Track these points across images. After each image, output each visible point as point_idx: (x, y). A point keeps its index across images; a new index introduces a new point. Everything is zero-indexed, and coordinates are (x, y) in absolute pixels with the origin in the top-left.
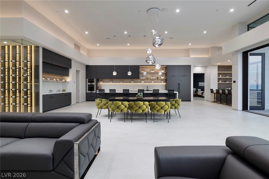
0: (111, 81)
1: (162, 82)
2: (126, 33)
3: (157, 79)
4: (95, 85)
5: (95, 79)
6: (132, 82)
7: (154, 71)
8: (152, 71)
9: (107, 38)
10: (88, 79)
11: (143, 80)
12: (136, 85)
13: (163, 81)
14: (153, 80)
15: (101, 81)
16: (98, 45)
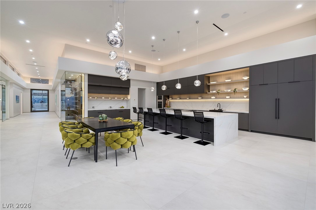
0: (178, 98)
1: (245, 97)
2: (153, 38)
3: (234, 91)
4: (162, 102)
5: (162, 96)
6: (199, 98)
7: (230, 80)
8: (226, 81)
9: (152, 51)
10: (158, 96)
11: (213, 94)
12: (206, 102)
13: (245, 95)
14: (228, 94)
16: (159, 59)
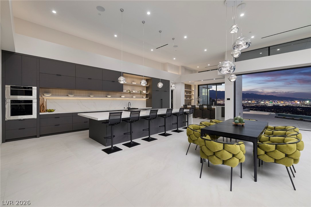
0: (71, 94)
1: (144, 97)
3: (140, 93)
4: (34, 101)
5: (34, 88)
6: (108, 96)
7: (135, 83)
10: (12, 87)
11: (123, 94)
14: (133, 94)
15: (48, 93)
